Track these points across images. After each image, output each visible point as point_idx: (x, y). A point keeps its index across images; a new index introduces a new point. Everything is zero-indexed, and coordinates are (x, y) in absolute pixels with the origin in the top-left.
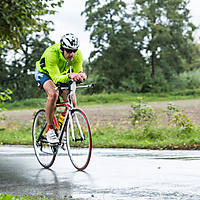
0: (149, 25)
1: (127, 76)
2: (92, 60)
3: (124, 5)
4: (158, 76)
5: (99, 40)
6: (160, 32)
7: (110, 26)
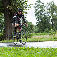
0: (51, 15)
1: (46, 28)
2: (37, 24)
3: (45, 10)
4: (54, 28)
5: (38, 19)
6: (54, 17)
7: (41, 16)
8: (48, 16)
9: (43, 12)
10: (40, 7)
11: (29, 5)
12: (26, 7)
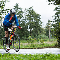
0: (29, 22)
3: (23, 17)
4: (32, 36)
7: (19, 22)
8: (26, 23)
9: (20, 19)
10: (18, 13)
11: (7, 10)
12: (3, 11)
